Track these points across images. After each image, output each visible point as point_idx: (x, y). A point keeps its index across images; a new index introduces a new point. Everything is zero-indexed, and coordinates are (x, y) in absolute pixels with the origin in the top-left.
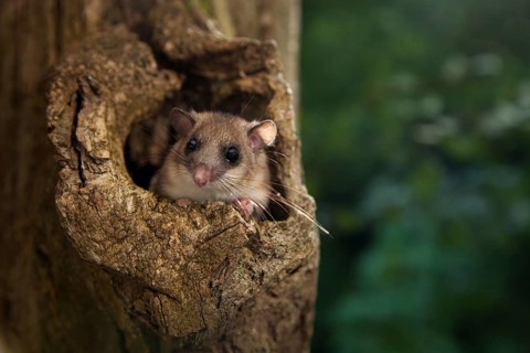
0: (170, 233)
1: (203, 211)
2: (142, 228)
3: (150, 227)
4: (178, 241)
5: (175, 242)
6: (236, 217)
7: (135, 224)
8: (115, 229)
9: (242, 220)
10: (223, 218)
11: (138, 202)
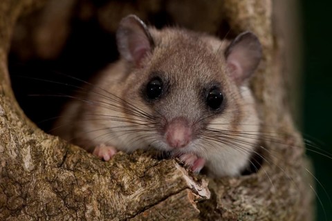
0: (86, 201)
1: (132, 166)
2: (46, 193)
3: (58, 193)
4: (98, 213)
5: (93, 214)
6: (181, 180)
7: (36, 188)
8: (8, 196)
9: (190, 182)
10: (161, 179)
11: (38, 156)
